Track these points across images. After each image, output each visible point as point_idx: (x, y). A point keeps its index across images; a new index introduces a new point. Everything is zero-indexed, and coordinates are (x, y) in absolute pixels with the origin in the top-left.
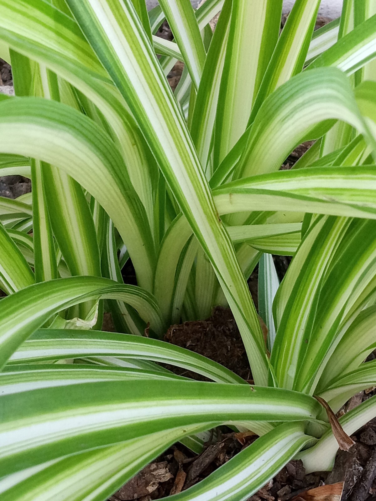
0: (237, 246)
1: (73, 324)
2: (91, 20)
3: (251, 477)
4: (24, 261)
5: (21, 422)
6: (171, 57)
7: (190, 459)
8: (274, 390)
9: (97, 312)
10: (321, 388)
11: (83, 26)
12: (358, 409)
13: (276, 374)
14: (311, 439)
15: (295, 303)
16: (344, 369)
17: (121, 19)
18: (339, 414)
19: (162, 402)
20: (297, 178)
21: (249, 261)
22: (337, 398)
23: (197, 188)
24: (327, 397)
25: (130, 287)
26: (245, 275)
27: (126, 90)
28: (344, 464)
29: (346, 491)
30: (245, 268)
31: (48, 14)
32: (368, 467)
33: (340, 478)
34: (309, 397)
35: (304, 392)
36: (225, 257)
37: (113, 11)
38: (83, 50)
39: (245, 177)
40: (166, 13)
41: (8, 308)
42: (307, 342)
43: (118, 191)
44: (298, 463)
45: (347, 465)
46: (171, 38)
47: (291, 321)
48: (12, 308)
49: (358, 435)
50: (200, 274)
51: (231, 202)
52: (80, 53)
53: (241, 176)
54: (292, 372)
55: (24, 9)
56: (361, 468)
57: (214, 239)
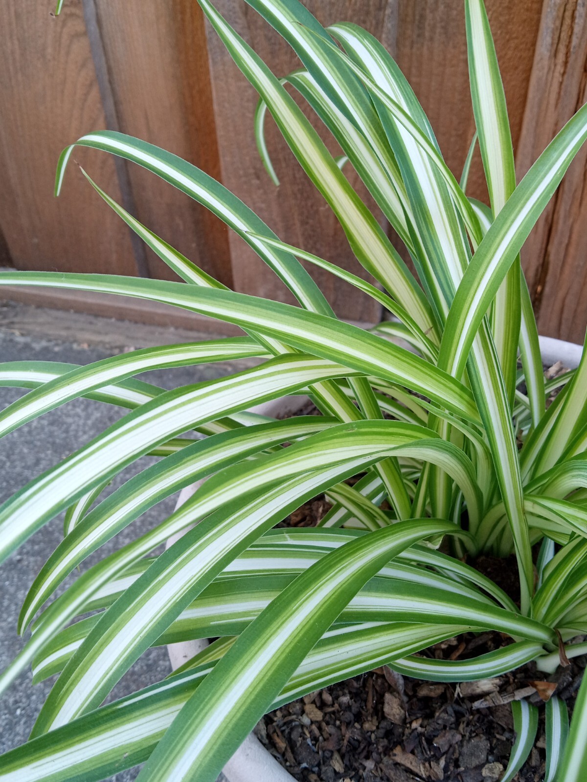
0: (530, 528)
1: (426, 544)
2: (481, 392)
3: (502, 664)
4: (407, 493)
5: (385, 595)
6: (523, 404)
7: (470, 638)
8: (530, 620)
9: (441, 542)
10: (560, 625)
11: (475, 394)
12: (579, 645)
13: (534, 609)
14: (545, 652)
15: (556, 574)
16: (577, 618)
17: (497, 394)
18: (566, 644)
19: (462, 608)
20: (574, 509)
21: (536, 536)
22: (569, 634)
23: (515, 488)
24: (562, 631)
25: (464, 532)
26: (531, 544)
27: (490, 431)
28: (561, 672)
29: (558, 689)
30: (532, 540)
31: (457, 386)
32: (575, 680)
33: (556, 681)
34: (551, 629)
35: (547, 625)
36: (522, 534)
37: (494, 389)
38: (471, 405)
39: (544, 495)
40: (525, 376)
41: (393, 530)
42: (556, 599)
43: (469, 483)
44: (534, 663)
45: (563, 674)
46: (526, 393)
47: (551, 583)
48: (396, 530)
49: (575, 660)
50: (506, 533)
51: (533, 508)
52: (469, 406)
53: (542, 494)
54: (544, 611)
55: (445, 383)
56: (571, 679)
57: (518, 522)
